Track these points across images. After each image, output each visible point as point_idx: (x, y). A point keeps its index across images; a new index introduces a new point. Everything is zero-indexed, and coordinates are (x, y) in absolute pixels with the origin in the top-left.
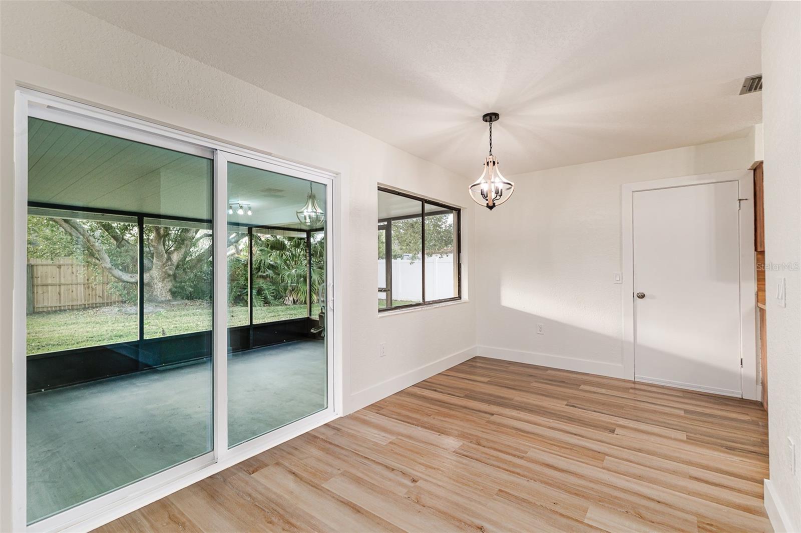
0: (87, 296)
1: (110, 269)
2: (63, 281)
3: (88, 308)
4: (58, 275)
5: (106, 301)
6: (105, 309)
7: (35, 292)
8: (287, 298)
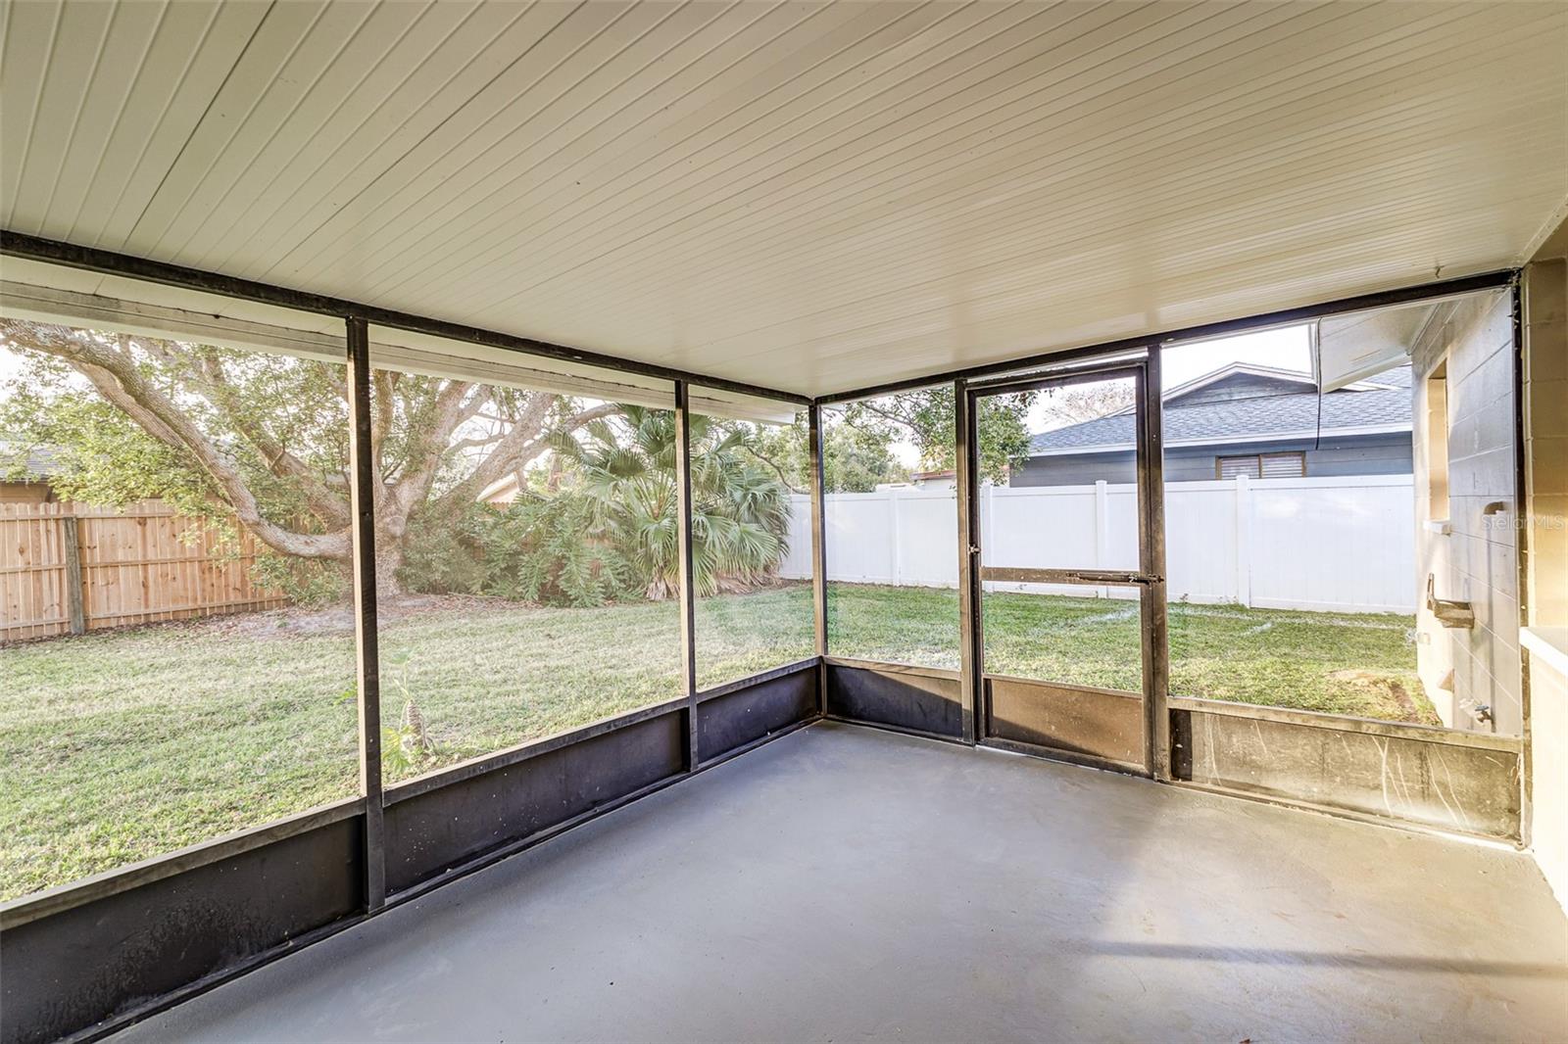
0: (208, 588)
1: (258, 524)
2: (151, 556)
3: (211, 617)
4: (139, 542)
5: (249, 599)
6: (249, 622)
7: (89, 581)
8: (652, 585)
